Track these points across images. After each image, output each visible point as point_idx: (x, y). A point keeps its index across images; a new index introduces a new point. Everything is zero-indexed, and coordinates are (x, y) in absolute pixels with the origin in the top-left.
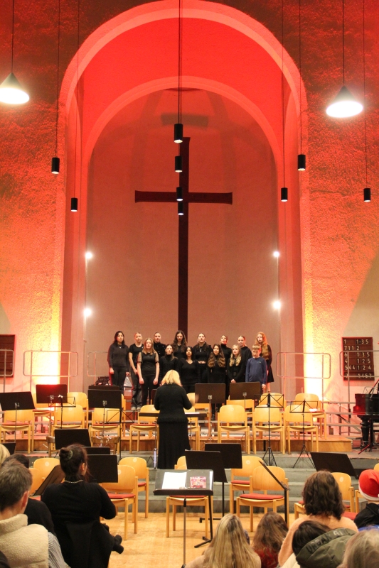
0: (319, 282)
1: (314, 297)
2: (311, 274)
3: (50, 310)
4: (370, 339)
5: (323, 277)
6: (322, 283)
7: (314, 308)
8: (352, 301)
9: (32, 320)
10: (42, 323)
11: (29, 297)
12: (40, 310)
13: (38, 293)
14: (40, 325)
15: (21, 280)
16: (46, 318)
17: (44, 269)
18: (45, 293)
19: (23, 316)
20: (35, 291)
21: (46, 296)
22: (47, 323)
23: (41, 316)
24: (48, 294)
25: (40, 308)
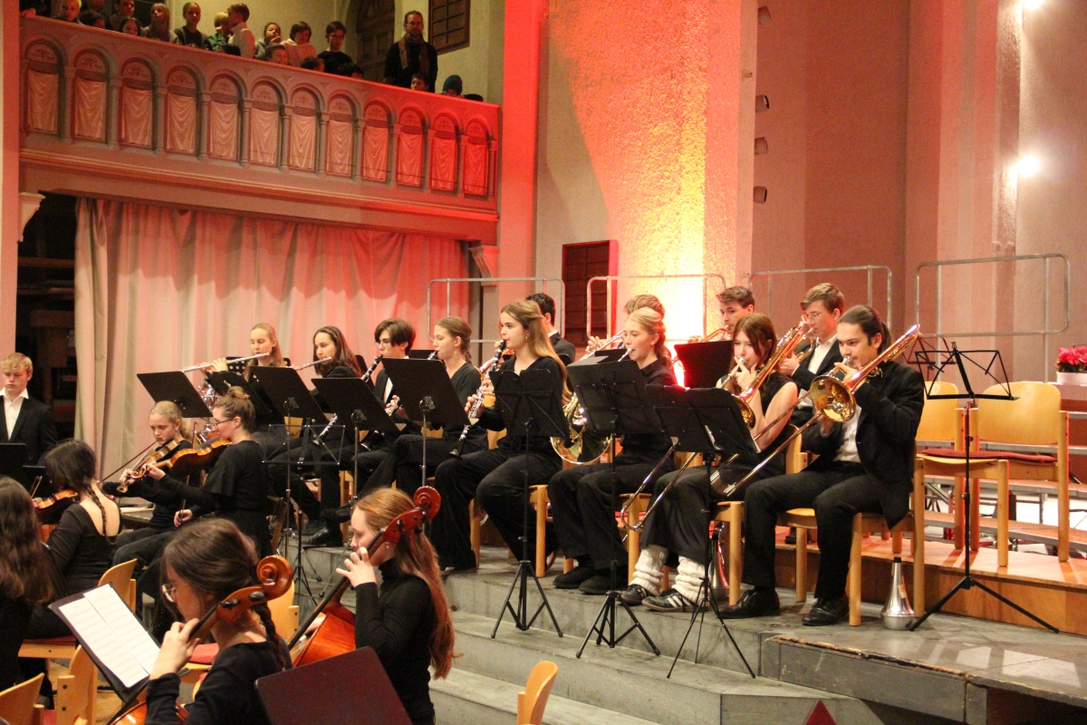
9: (646, 199)
10: (664, 203)
11: (641, 140)
12: (660, 171)
13: (655, 126)
14: (659, 209)
15: (625, 99)
16: (671, 189)
17: (666, 62)
18: (668, 125)
19: (630, 191)
20: (651, 122)
21: (670, 132)
22: (672, 203)
23: (662, 186)
24: (674, 126)
25: (660, 166)
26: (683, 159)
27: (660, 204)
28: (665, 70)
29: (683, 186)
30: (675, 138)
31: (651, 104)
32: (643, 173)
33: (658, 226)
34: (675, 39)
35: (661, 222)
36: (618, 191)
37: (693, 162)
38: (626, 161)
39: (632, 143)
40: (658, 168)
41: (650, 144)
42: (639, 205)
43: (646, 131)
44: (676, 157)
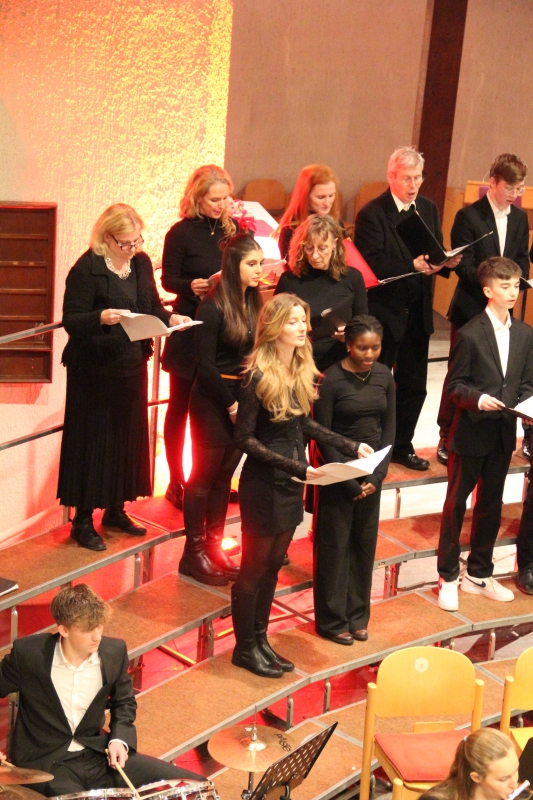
9: (123, 137)
10: (166, 150)
11: (111, 33)
12: (159, 94)
13: (147, 12)
14: (155, 159)
16: (182, 130)
18: (178, 16)
19: (84, 119)
20: (137, 3)
21: (182, 30)
22: (184, 151)
23: (162, 120)
24: (192, 21)
25: (156, 84)
26: (211, 79)
27: (155, 149)
29: (208, 126)
30: (196, 43)
32: (117, 92)
33: (149, 186)
36: (53, 115)
37: (218, 83)
38: (73, 62)
39: (88, 32)
40: (152, 88)
41: (133, 43)
42: (106, 145)
43: (123, 17)
44: (196, 75)
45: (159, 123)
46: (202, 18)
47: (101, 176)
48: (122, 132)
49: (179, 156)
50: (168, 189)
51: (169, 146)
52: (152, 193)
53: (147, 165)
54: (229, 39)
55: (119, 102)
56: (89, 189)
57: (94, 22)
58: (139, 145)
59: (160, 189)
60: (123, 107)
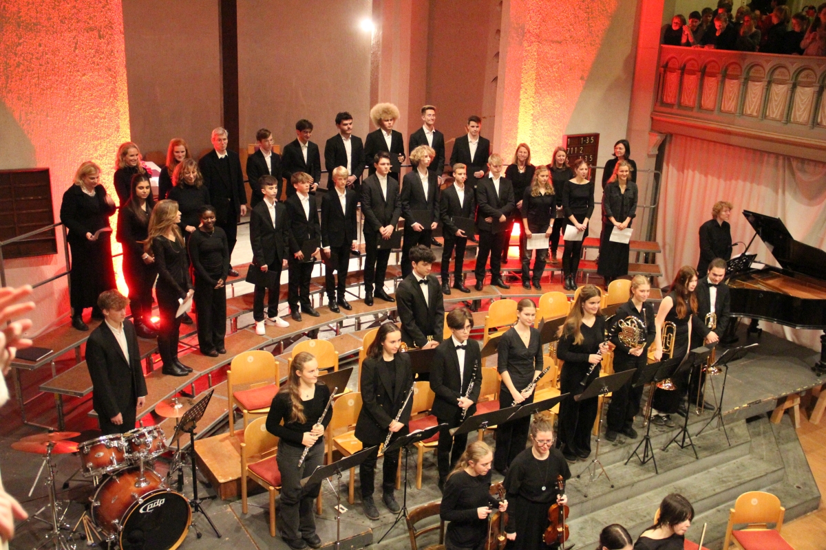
0: (546, 48)
1: (538, 74)
2: (538, 36)
3: (114, 111)
4: (596, 136)
5: (553, 42)
6: (550, 51)
7: (537, 92)
8: (582, 78)
9: (79, 133)
10: (101, 138)
11: (66, 85)
12: (94, 112)
13: (84, 75)
14: (96, 143)
15: (40, 45)
16: (108, 128)
17: (91, 22)
18: (100, 76)
19: (58, 126)
20: (78, 71)
21: (103, 82)
22: (110, 138)
23: (98, 124)
24: (107, 78)
25: (93, 108)
26: (119, 103)
27: (95, 138)
28: (92, 29)
29: (121, 125)
30: (110, 87)
31: (77, 56)
32: (73, 112)
33: (95, 155)
34: (101, 5)
35: (99, 152)
36: (42, 126)
37: (123, 106)
38: (49, 100)
39: (55, 86)
40: (91, 109)
41: (79, 89)
42: (71, 138)
43: (72, 78)
44: (112, 102)
45: (96, 125)
46: (111, 76)
47: (70, 153)
48: (78, 131)
49: (108, 140)
50: (104, 156)
51: (102, 136)
52: (97, 158)
53: (92, 146)
54: (126, 84)
55: (75, 117)
56: (65, 160)
57: (57, 81)
58: (87, 136)
59: (100, 156)
60: (77, 120)
